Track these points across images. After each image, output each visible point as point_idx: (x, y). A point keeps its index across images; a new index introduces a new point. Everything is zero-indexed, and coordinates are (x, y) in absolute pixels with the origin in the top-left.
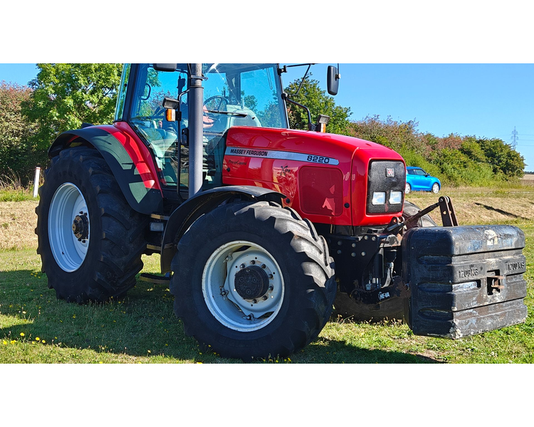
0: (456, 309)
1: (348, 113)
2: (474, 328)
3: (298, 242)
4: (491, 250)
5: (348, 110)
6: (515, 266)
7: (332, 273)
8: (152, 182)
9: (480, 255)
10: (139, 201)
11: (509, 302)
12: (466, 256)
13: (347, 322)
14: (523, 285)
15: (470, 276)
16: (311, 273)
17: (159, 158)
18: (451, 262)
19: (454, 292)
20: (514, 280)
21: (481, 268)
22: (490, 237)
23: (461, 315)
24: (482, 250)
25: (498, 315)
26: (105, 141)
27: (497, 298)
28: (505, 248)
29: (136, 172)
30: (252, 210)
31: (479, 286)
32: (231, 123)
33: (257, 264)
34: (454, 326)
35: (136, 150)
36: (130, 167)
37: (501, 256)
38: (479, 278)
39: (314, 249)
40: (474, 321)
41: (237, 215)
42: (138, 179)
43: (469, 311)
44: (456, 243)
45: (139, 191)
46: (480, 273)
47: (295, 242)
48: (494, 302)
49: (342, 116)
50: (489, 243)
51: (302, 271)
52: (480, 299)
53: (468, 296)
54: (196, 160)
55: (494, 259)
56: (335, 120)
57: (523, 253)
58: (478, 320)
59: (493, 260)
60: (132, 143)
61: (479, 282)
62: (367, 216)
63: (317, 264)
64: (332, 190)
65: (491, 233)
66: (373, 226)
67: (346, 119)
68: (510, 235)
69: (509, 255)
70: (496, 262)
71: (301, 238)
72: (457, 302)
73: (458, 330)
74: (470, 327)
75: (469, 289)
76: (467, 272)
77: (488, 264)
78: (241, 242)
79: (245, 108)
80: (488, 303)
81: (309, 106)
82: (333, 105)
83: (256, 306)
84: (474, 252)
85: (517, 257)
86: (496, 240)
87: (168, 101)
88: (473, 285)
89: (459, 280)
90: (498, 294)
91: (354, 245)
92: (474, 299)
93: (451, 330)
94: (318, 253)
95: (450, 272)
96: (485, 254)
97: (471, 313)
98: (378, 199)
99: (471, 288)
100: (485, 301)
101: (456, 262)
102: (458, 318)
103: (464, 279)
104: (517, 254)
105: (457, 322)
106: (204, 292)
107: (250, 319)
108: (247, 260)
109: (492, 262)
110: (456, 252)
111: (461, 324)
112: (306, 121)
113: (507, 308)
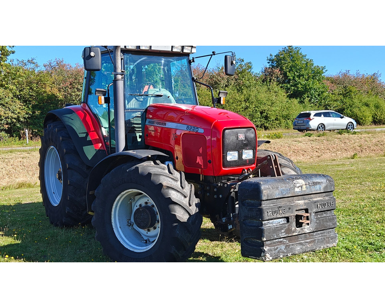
0: (265, 239)
1: (324, 71)
2: (283, 252)
3: (167, 190)
4: (299, 194)
5: (323, 68)
6: (324, 205)
7: (196, 210)
8: (100, 145)
9: (289, 199)
10: (90, 158)
11: (320, 232)
12: (275, 200)
13: (231, 241)
14: (333, 219)
15: (278, 214)
16: (175, 212)
17: (105, 128)
18: (261, 205)
19: (264, 227)
20: (325, 215)
21: (290, 209)
22: (298, 185)
23: (271, 244)
24: (289, 195)
25: (307, 242)
26: (70, 118)
27: (306, 230)
28: (314, 192)
29: (89, 138)
30: (137, 168)
31: (288, 221)
32: (151, 102)
33: (149, 205)
34: (264, 251)
35: (90, 123)
36: (84, 135)
37: (311, 198)
38: (287, 216)
39: (179, 195)
40: (283, 247)
41: (129, 171)
42: (90, 143)
43: (280, 240)
44: (264, 192)
45: (90, 152)
46: (288, 212)
47: (164, 191)
48: (303, 232)
49: (319, 73)
50: (297, 190)
51: (169, 211)
52: (289, 231)
53: (277, 230)
54: (119, 130)
55: (303, 201)
56: (313, 76)
57: (333, 194)
58: (287, 246)
59: (301, 202)
60: (88, 118)
61: (288, 218)
62: (224, 169)
63: (180, 205)
64: (201, 150)
65: (301, 182)
66: (232, 176)
67: (323, 75)
68: (319, 183)
69: (319, 197)
70: (305, 203)
71: (168, 187)
72: (266, 234)
73: (267, 254)
74: (279, 252)
75: (278, 224)
76: (275, 212)
77: (297, 205)
78: (133, 190)
79: (162, 90)
80: (296, 234)
81: (294, 66)
82: (312, 65)
83: (150, 234)
84: (282, 197)
85: (327, 198)
86: (304, 187)
87: (98, 91)
88: (283, 221)
89: (267, 218)
90: (307, 227)
91: (215, 190)
92: (283, 231)
93: (262, 254)
94: (183, 197)
95: (260, 212)
96: (295, 198)
97: (281, 241)
98: (232, 156)
99: (281, 223)
100: (294, 232)
101: (265, 205)
102: (268, 245)
103: (272, 217)
104: (327, 196)
105: (266, 248)
106: (113, 224)
107: (146, 242)
108: (142, 202)
109: (301, 203)
110: (264, 198)
111: (270, 250)
112: (292, 78)
113: (318, 236)
